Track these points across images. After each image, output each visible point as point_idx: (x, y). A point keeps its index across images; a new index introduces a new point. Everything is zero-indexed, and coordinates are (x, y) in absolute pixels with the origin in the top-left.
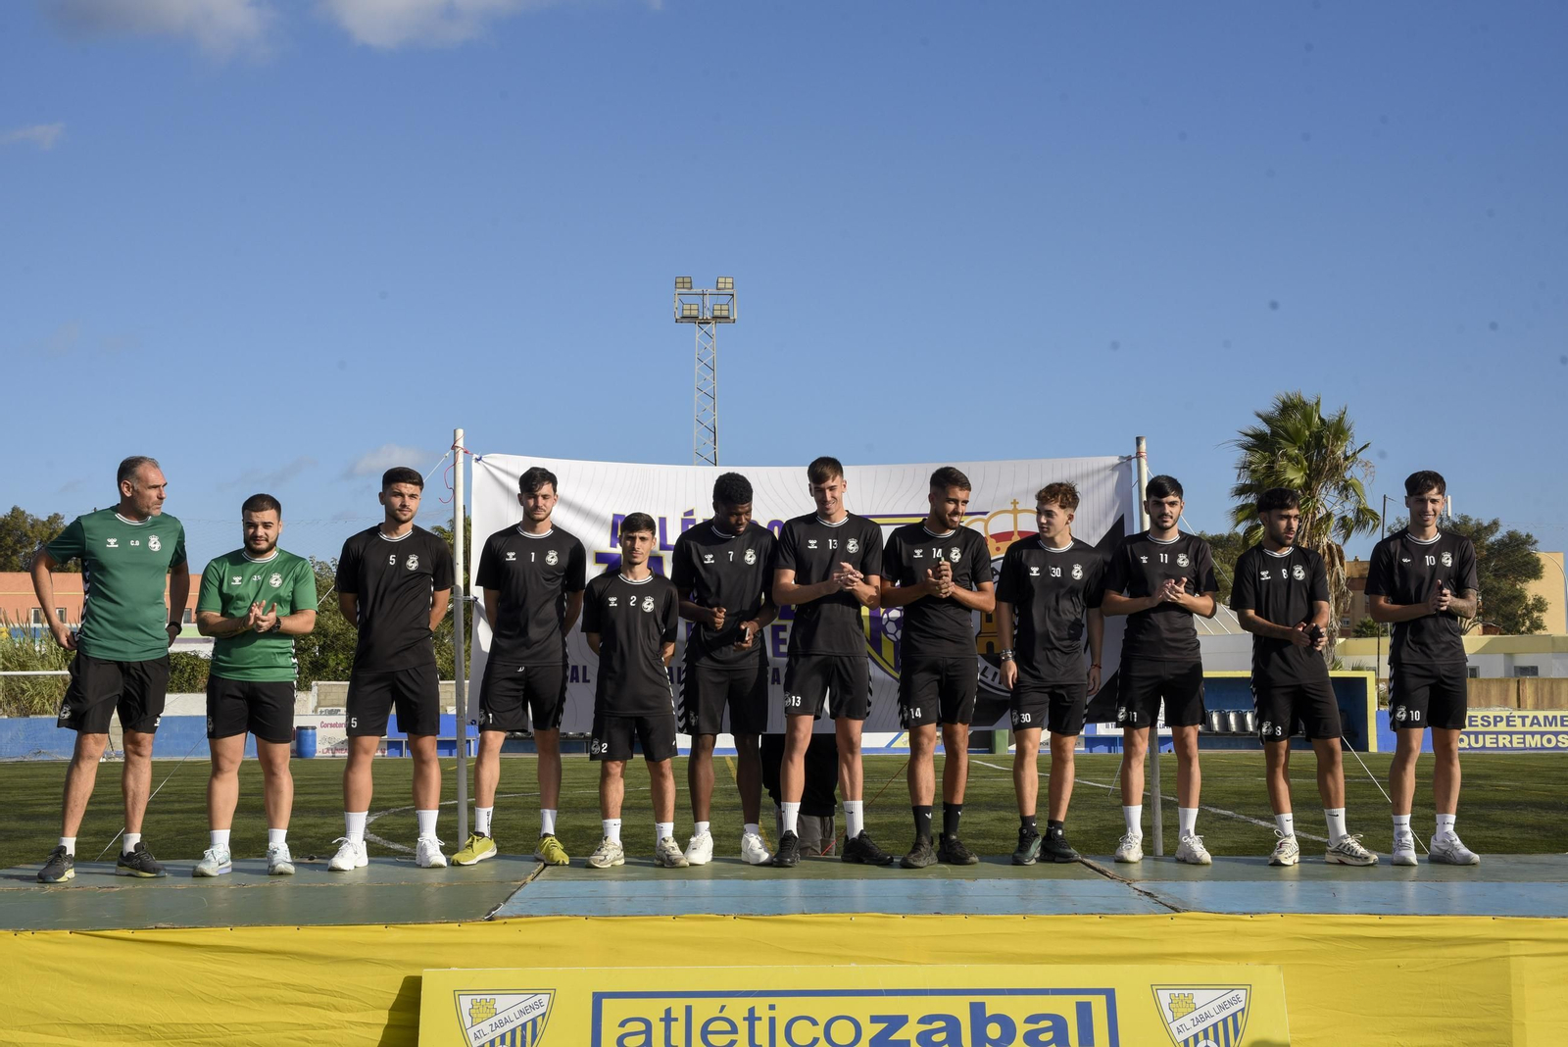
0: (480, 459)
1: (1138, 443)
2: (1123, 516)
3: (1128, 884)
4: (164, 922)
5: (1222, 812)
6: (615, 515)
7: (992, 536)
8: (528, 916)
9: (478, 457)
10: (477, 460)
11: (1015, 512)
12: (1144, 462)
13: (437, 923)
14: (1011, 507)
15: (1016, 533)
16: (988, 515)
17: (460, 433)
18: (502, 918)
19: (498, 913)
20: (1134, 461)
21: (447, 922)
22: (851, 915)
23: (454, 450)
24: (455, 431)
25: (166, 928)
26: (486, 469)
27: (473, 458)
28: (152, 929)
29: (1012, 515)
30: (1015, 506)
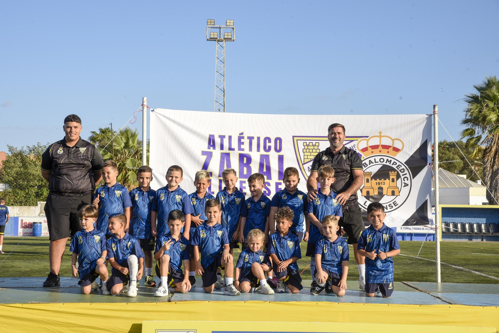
0: (153, 111)
1: (434, 108)
2: (427, 140)
3: (428, 294)
4: (35, 301)
6: (210, 135)
7: (370, 147)
9: (152, 110)
10: (152, 111)
11: (380, 137)
12: (436, 116)
13: (148, 302)
14: (378, 135)
15: (380, 146)
16: (369, 137)
17: (145, 99)
18: (174, 301)
19: (172, 299)
20: (433, 116)
21: (152, 302)
22: (317, 302)
23: (143, 106)
24: (143, 98)
25: (36, 303)
26: (156, 115)
27: (151, 110)
28: (30, 303)
29: (379, 138)
30: (380, 134)
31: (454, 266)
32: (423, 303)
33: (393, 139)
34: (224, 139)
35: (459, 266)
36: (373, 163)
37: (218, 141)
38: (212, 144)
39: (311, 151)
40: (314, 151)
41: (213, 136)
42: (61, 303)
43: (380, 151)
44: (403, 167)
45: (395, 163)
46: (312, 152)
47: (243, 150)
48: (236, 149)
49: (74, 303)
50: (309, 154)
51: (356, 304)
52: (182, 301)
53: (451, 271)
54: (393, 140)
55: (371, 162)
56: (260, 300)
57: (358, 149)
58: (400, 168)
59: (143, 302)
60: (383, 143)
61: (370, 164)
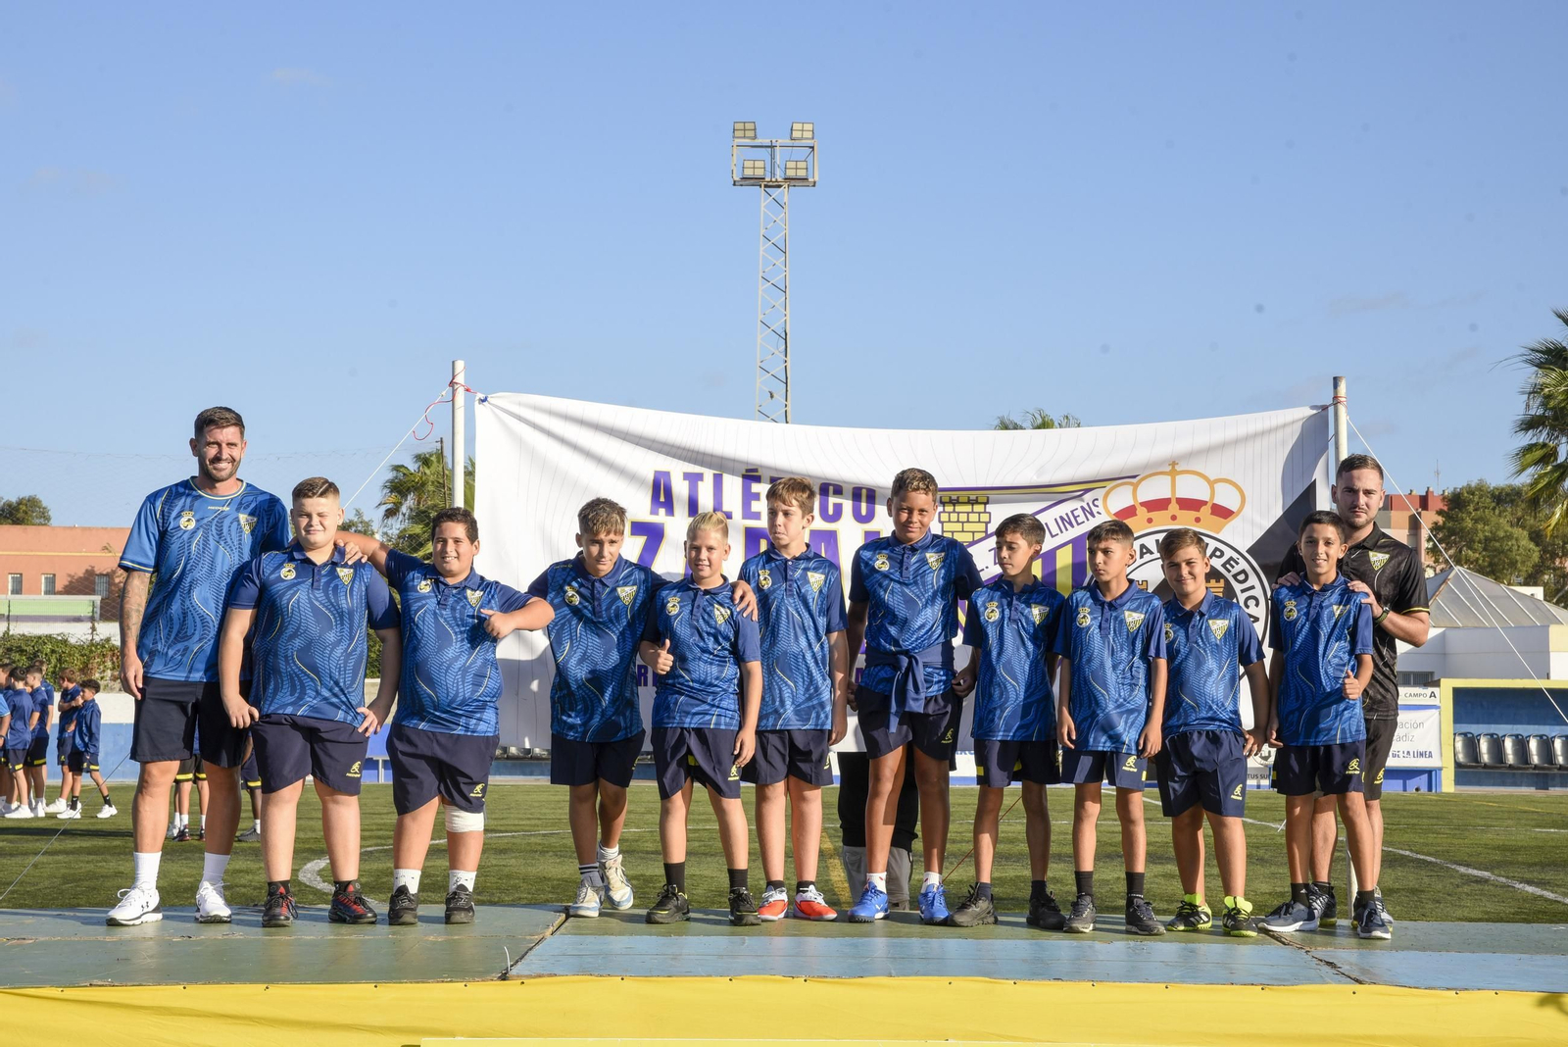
0: (485, 400)
1: (1336, 386)
2: (1314, 482)
3: (1307, 953)
4: (101, 979)
5: (1476, 872)
6: (656, 472)
7: (1143, 504)
8: (550, 975)
9: (482, 396)
10: (483, 401)
11: (1173, 474)
12: (1342, 410)
13: (438, 982)
14: (1168, 468)
15: (1174, 501)
16: (1138, 478)
17: (460, 365)
18: (518, 976)
19: (514, 972)
20: (1331, 410)
21: (451, 981)
22: (950, 979)
23: (453, 387)
24: (453, 362)
25: (102, 986)
26: (494, 413)
27: (477, 398)
28: (86, 986)
29: (1169, 477)
30: (1173, 467)
31: (1462, 869)
32: (1276, 979)
33: (1212, 479)
34: (700, 483)
35: (1481, 870)
36: (1152, 553)
37: (680, 489)
38: (662, 499)
39: (963, 518)
40: (974, 517)
41: (667, 474)
42: (178, 984)
43: (1174, 518)
44: (1243, 565)
45: (1218, 553)
46: (968, 521)
47: (757, 516)
48: (737, 513)
49: (214, 983)
50: (958, 527)
51: (1069, 983)
52: (540, 976)
53: (1451, 883)
54: (1212, 483)
55: (1144, 551)
56: (779, 975)
57: (1108, 512)
58: (1233, 567)
59: (423, 982)
60: (1181, 494)
61: (1141, 557)
